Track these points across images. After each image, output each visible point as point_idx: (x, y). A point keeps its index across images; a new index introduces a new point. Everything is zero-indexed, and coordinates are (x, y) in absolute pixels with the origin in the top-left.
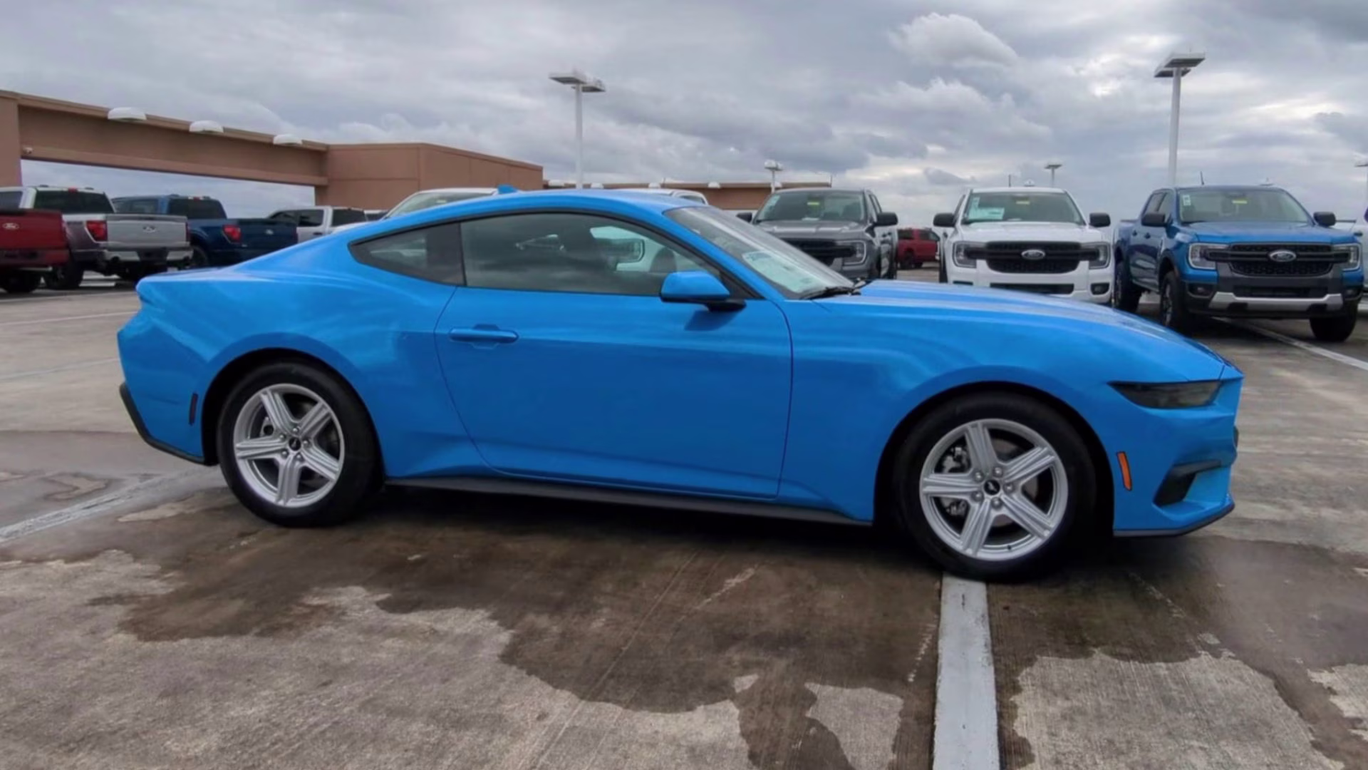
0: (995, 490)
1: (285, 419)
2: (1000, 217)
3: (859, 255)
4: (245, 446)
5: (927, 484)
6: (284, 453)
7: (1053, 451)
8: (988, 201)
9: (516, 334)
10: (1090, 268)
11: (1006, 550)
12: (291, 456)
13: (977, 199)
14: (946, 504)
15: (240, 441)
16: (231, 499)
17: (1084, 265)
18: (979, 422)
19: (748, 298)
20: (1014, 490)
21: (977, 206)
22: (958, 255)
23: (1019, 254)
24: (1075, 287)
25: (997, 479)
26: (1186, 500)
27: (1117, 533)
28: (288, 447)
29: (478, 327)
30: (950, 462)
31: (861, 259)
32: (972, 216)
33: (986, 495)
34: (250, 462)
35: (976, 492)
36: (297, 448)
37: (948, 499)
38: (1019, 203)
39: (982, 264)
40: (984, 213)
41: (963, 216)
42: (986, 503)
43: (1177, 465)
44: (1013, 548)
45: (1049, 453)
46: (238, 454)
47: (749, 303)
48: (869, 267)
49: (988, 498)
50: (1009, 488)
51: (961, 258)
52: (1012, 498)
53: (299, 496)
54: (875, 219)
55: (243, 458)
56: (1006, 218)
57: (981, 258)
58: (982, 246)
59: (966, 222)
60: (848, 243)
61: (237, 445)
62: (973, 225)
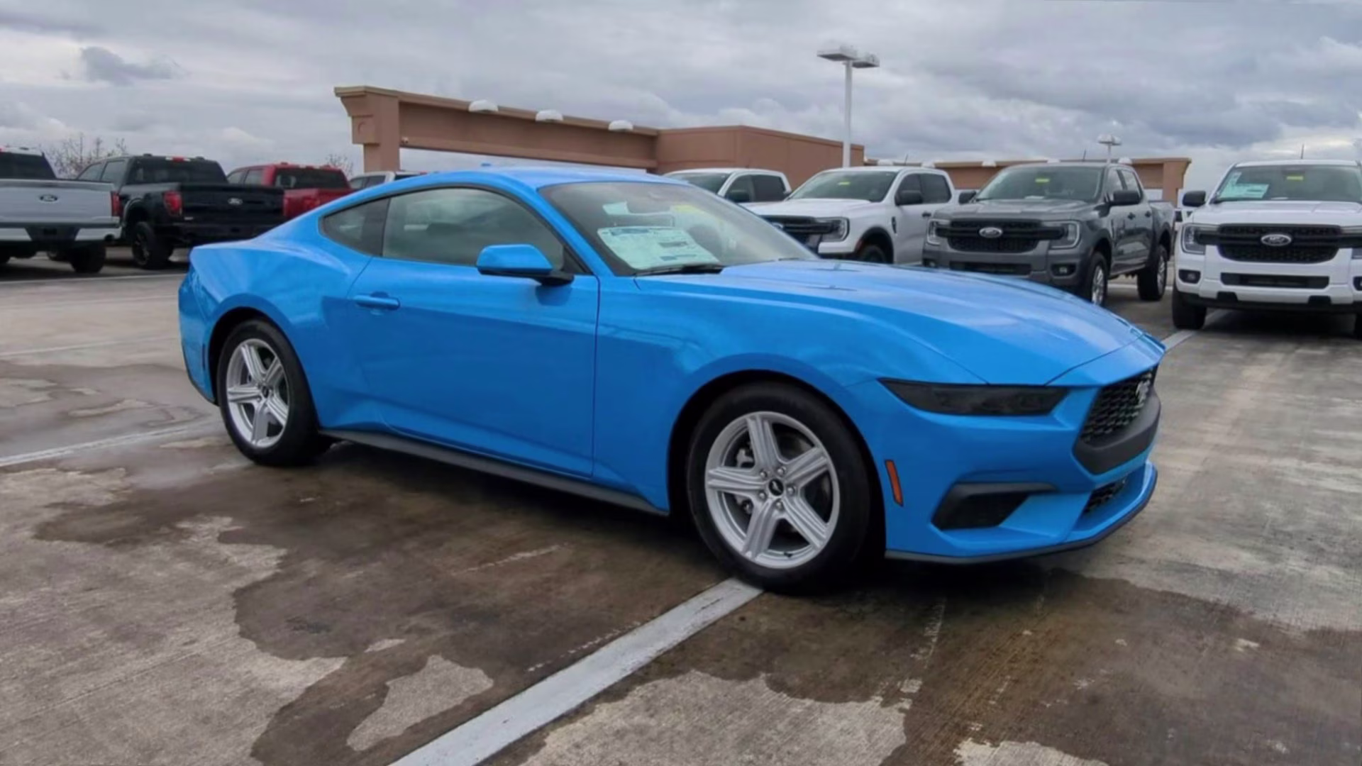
0: (779, 491)
1: (258, 371)
2: (1261, 195)
3: (1070, 238)
4: (234, 389)
5: (713, 477)
6: (258, 399)
7: (826, 453)
8: (1249, 176)
9: (397, 300)
10: (1353, 258)
11: (786, 558)
12: (262, 402)
13: (1238, 174)
14: (739, 501)
15: (231, 386)
16: (228, 439)
17: (1344, 254)
18: (758, 414)
19: (578, 273)
20: (794, 492)
21: (1234, 183)
22: (1187, 240)
23: (1258, 239)
24: (1331, 281)
25: (779, 478)
26: (1003, 525)
27: (889, 554)
28: (261, 395)
29: (374, 295)
30: (742, 456)
31: (1072, 242)
32: (1224, 195)
33: (770, 495)
34: (239, 405)
35: (762, 491)
36: (266, 396)
37: (741, 497)
38: (1290, 178)
39: (1212, 250)
40: (1243, 191)
41: (1216, 194)
42: (767, 504)
43: (960, 482)
44: (793, 557)
45: (822, 454)
46: (230, 397)
47: (577, 278)
48: (1083, 252)
49: (772, 498)
50: (790, 490)
51: (1191, 242)
52: (792, 503)
53: (267, 438)
54: (1112, 198)
55: (234, 401)
56: (1266, 197)
57: (1212, 243)
58: (1215, 229)
59: (1216, 202)
60: (1058, 224)
61: (229, 390)
62: (1225, 204)
